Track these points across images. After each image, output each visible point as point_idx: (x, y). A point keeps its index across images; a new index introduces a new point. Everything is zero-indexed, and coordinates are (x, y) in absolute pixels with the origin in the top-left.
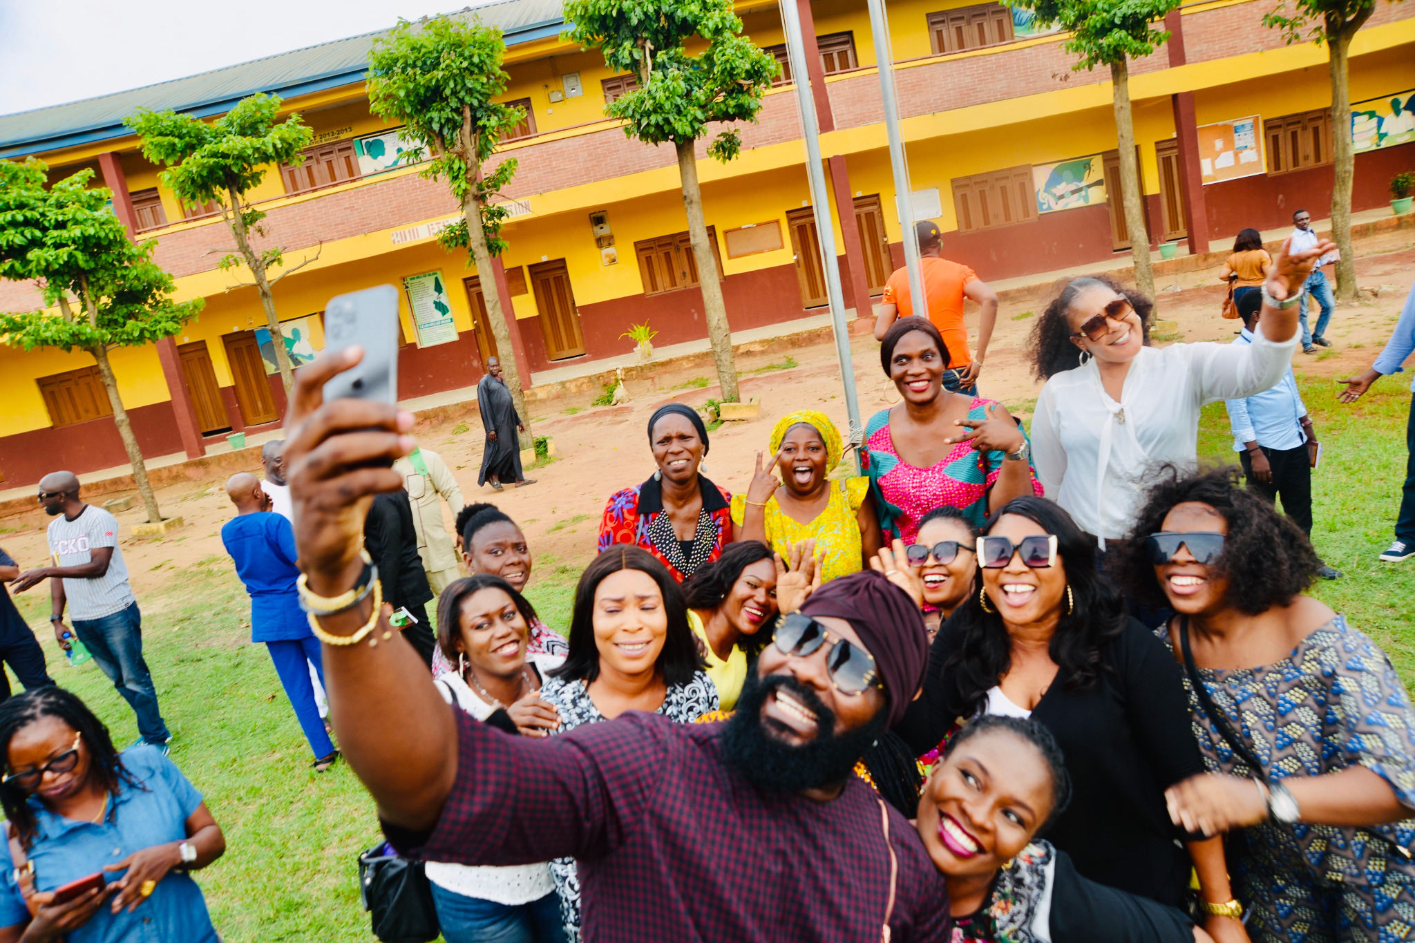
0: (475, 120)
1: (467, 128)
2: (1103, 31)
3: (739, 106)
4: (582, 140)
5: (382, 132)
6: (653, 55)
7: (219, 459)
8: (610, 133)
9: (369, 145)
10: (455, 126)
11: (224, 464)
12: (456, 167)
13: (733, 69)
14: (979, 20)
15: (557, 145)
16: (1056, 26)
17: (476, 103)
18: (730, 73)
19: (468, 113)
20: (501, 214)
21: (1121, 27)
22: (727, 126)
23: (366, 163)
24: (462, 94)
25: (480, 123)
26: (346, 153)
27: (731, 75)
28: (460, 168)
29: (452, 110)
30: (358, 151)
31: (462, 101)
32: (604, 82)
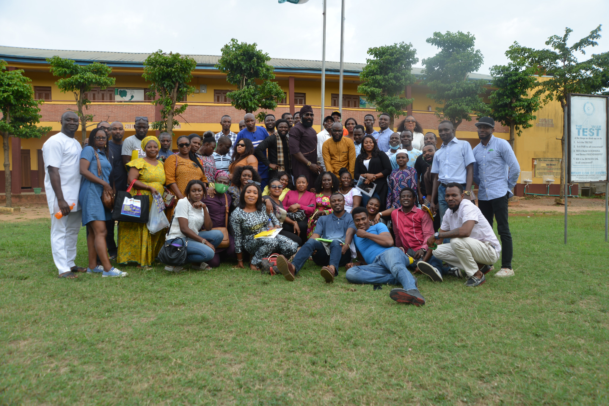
0: (179, 88)
1: (176, 90)
2: (388, 106)
3: (270, 104)
4: (205, 108)
5: (127, 88)
6: (246, 80)
7: (27, 196)
8: (216, 108)
9: (121, 92)
10: (172, 88)
11: (29, 199)
12: (168, 101)
13: (271, 91)
14: (349, 100)
15: (196, 107)
16: (374, 103)
17: (181, 82)
18: (270, 92)
19: (177, 85)
20: (176, 123)
21: (393, 106)
22: (264, 110)
23: (118, 98)
24: (177, 78)
25: (180, 90)
26: (110, 92)
27: (270, 93)
28: (170, 102)
29: (173, 82)
30: (116, 92)
31: (177, 80)
32: (215, 90)
